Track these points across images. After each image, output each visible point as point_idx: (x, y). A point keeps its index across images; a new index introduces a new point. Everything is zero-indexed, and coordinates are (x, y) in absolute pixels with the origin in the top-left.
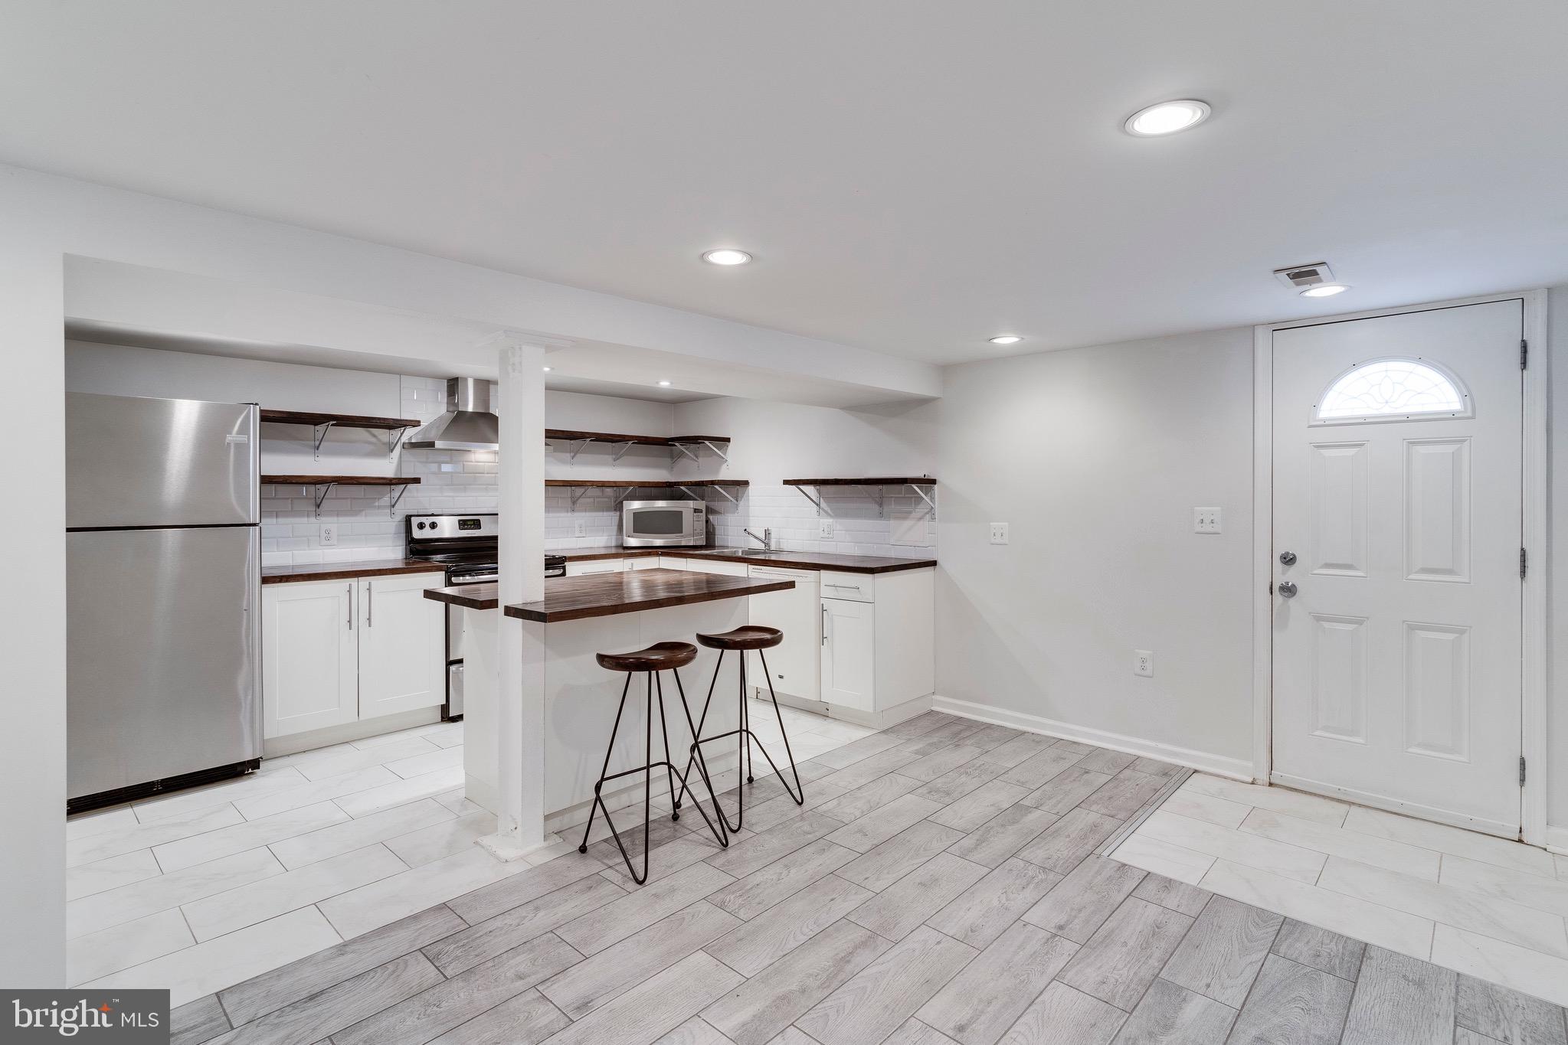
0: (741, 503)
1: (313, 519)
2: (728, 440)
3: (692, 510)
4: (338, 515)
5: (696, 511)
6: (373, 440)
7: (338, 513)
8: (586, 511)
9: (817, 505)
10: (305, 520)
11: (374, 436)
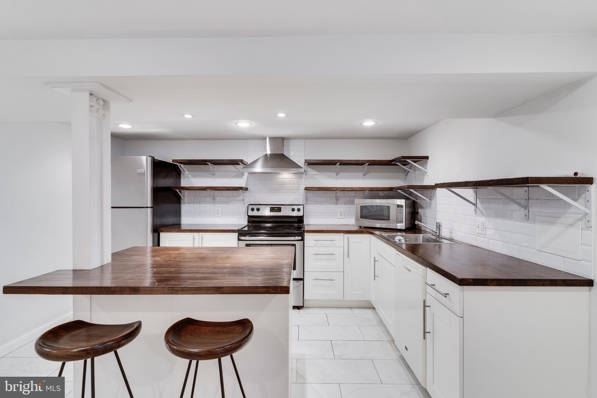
0: (433, 201)
1: (212, 205)
2: (427, 158)
3: (396, 206)
4: (222, 204)
5: (398, 206)
6: (236, 170)
7: (222, 203)
8: (344, 204)
9: (474, 205)
10: (209, 205)
11: (237, 168)
